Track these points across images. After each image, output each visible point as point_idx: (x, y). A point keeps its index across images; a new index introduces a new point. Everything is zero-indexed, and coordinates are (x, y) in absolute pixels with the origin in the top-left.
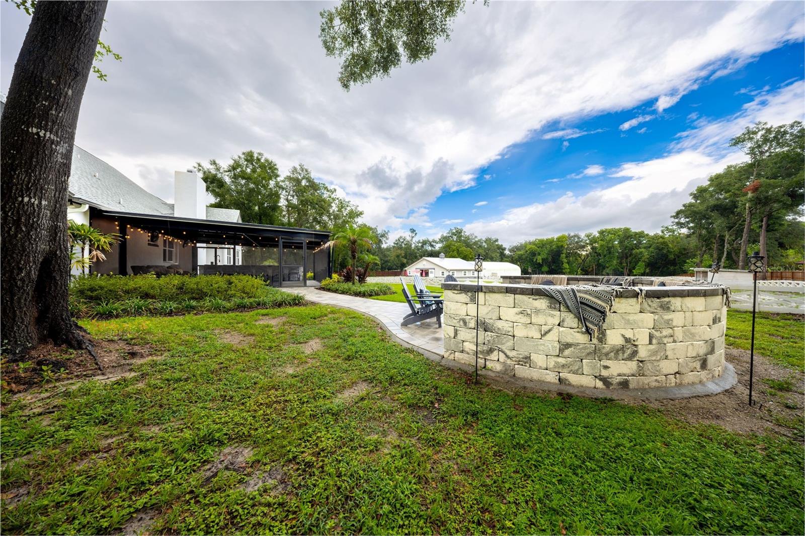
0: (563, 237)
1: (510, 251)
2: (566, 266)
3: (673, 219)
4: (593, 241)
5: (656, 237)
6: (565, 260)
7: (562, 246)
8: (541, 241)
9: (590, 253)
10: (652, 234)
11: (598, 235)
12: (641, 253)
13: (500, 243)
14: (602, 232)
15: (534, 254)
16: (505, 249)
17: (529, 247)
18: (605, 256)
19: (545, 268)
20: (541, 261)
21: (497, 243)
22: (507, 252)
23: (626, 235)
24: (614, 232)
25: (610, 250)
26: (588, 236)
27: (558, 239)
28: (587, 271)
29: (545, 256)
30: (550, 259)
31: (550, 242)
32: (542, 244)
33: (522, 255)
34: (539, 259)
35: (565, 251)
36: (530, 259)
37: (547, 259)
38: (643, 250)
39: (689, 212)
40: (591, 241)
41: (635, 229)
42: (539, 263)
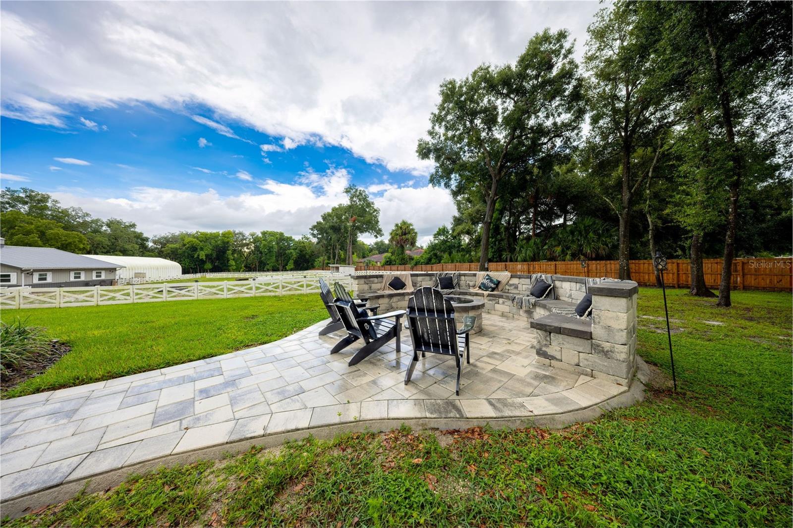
0: (229, 233)
1: (155, 242)
2: (232, 263)
3: (310, 231)
4: (256, 240)
5: (299, 242)
6: (231, 257)
7: (228, 242)
8: (205, 234)
9: (252, 251)
10: (297, 239)
11: (260, 235)
12: (291, 253)
13: (138, 230)
14: (264, 233)
15: (194, 249)
16: (147, 239)
17: (187, 240)
18: (266, 255)
19: (208, 266)
20: (204, 258)
21: (132, 229)
22: (150, 244)
23: (281, 238)
24: (272, 234)
25: (270, 249)
26: (252, 235)
27: (224, 235)
28: (250, 268)
29: (209, 252)
30: (214, 255)
31: (215, 236)
32: (206, 238)
33: (177, 249)
34: (202, 255)
35: (231, 248)
36: (189, 254)
37: (211, 255)
38: (292, 251)
39: (318, 227)
40: (254, 240)
41: (286, 235)
42: (202, 260)
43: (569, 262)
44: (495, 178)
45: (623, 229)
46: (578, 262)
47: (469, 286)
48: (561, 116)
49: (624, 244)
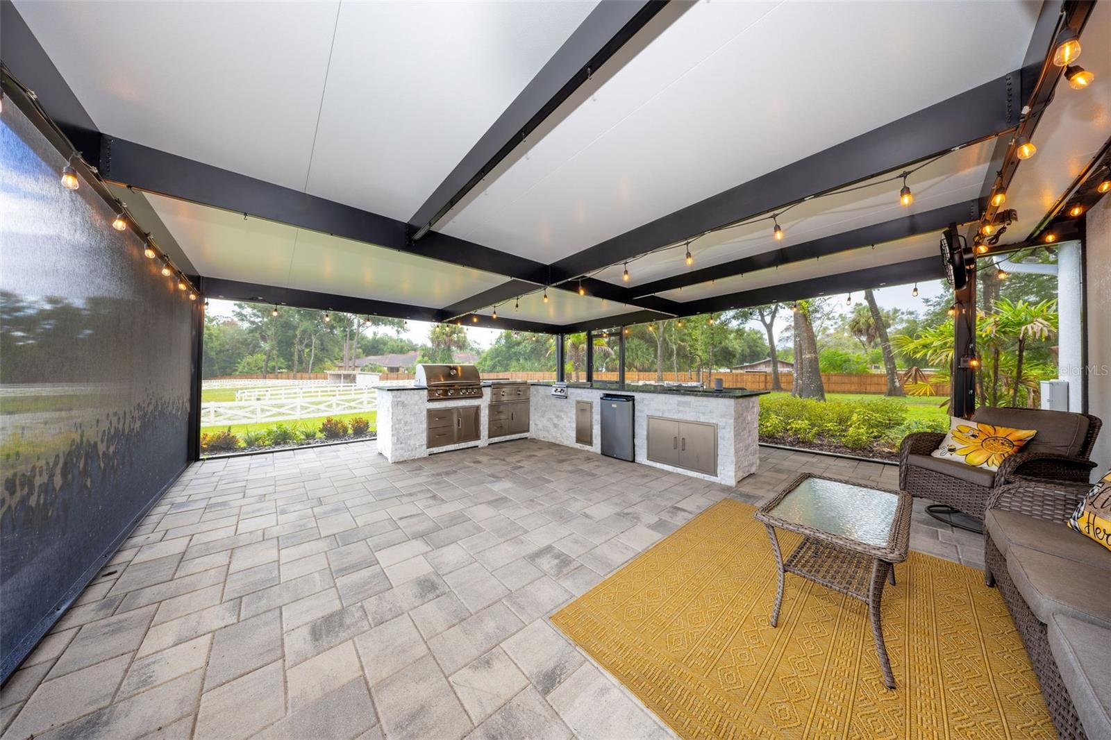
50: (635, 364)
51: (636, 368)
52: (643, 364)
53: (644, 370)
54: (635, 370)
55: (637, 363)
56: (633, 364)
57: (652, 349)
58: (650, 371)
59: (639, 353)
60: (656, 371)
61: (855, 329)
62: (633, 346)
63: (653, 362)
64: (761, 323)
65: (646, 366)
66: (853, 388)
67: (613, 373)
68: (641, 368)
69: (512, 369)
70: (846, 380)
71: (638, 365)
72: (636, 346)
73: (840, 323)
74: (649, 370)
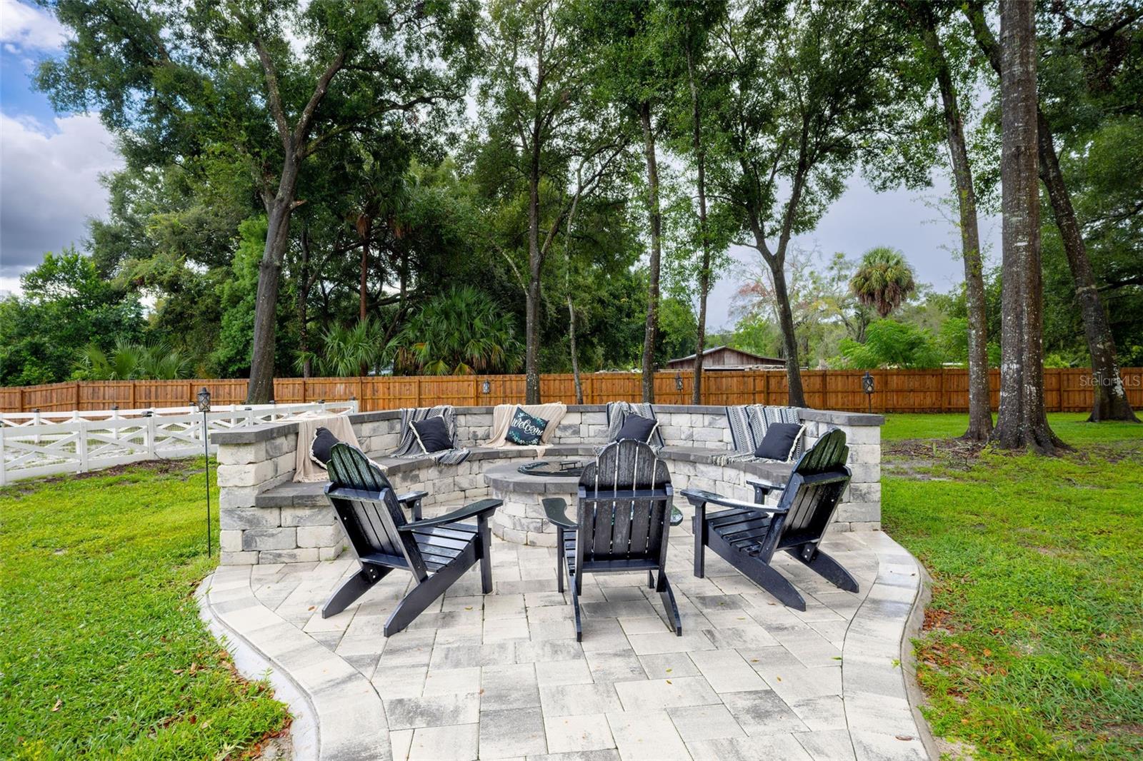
43: (445, 378)
44: (294, 150)
45: (532, 318)
46: (461, 377)
47: (475, 437)
48: (435, 60)
49: (533, 345)
50: (468, 355)
51: (470, 363)
52: (487, 352)
53: (490, 369)
54: (466, 367)
55: (474, 352)
56: (461, 353)
57: (509, 315)
58: (505, 372)
59: (478, 323)
60: (522, 371)
61: (864, 290)
62: (462, 306)
63: (511, 350)
64: (757, 253)
65: (495, 359)
66: (929, 401)
67: (407, 379)
68: (484, 366)
69: (76, 374)
70: (914, 383)
71: (477, 355)
72: (467, 305)
73: (811, 286)
74: (502, 369)
